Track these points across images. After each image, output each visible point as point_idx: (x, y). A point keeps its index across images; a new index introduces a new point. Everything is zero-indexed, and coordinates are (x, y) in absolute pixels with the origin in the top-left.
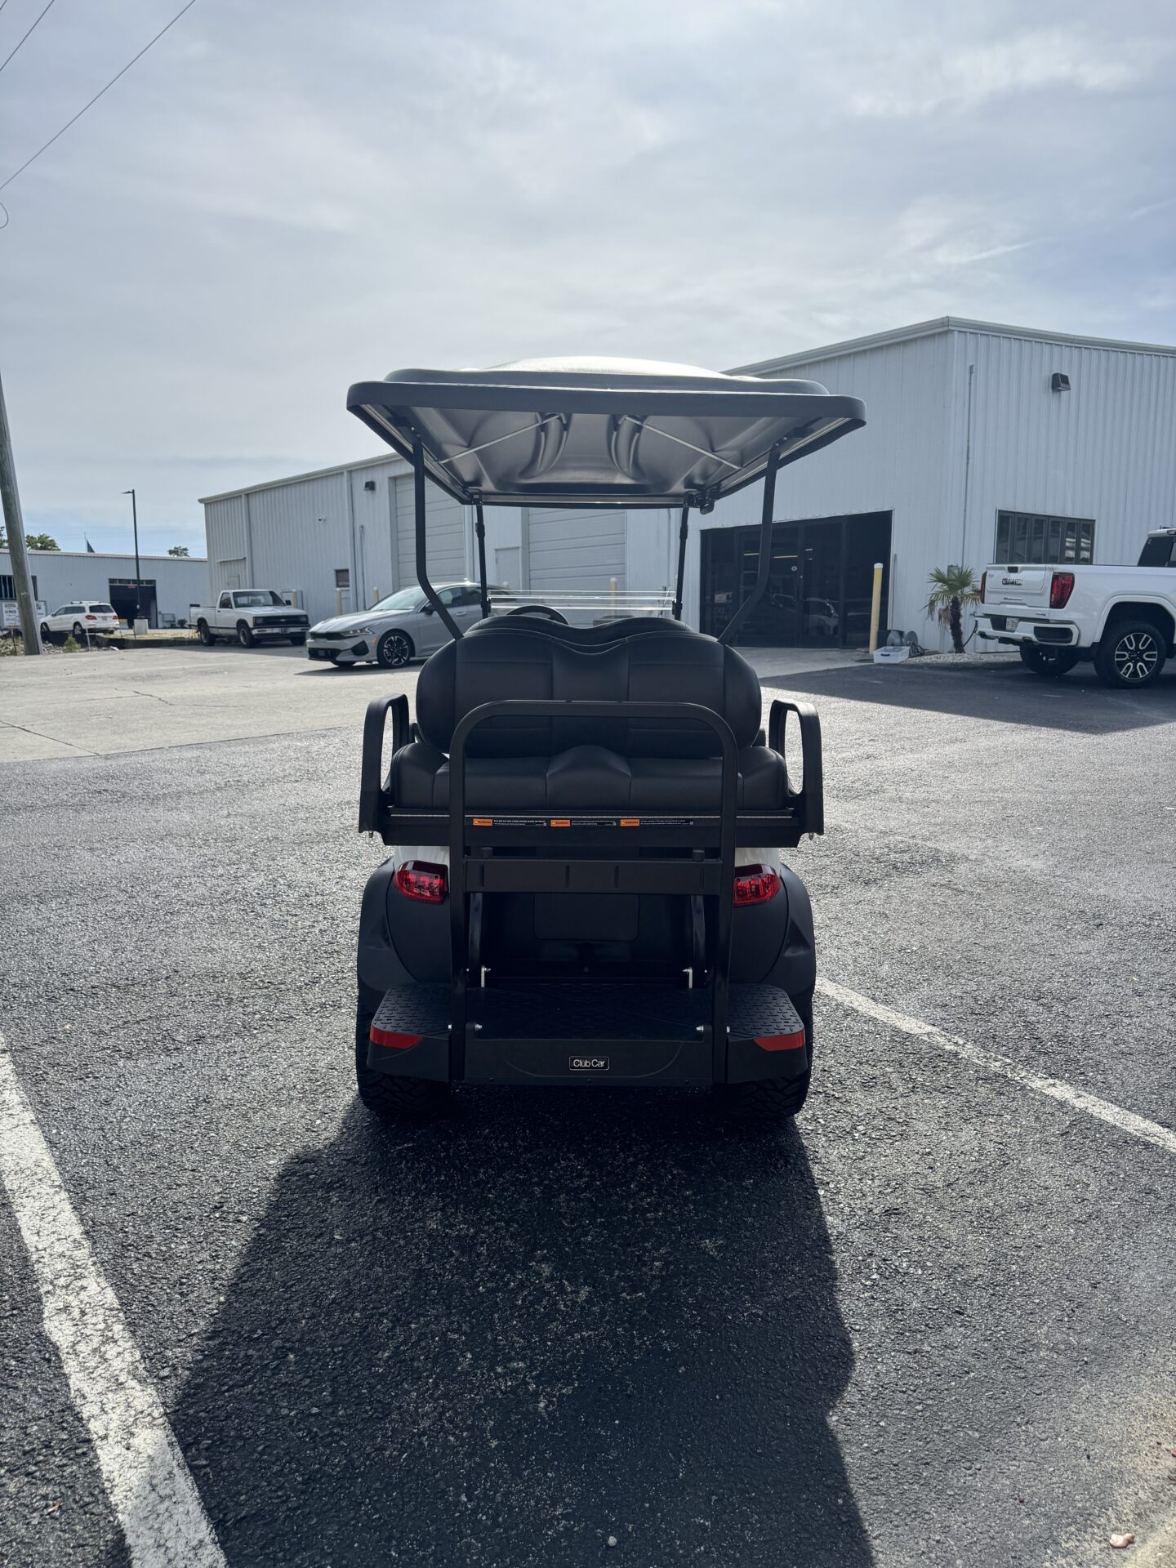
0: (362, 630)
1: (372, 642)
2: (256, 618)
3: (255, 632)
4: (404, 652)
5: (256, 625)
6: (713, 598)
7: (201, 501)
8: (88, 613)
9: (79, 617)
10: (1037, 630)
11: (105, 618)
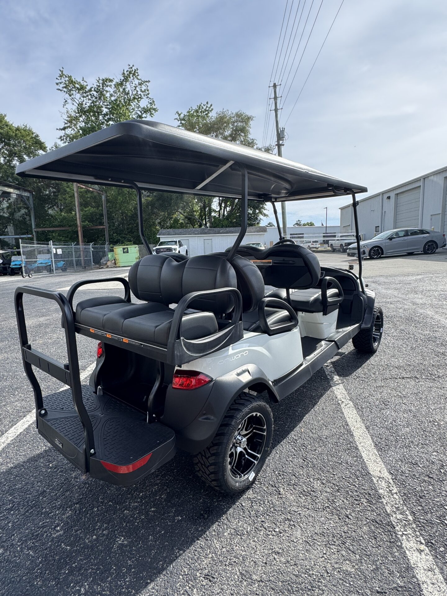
0: (364, 246)
1: (367, 251)
2: (345, 243)
3: (345, 248)
4: (379, 254)
5: (345, 246)
7: (339, 209)
8: (312, 243)
9: (310, 244)
11: (316, 244)
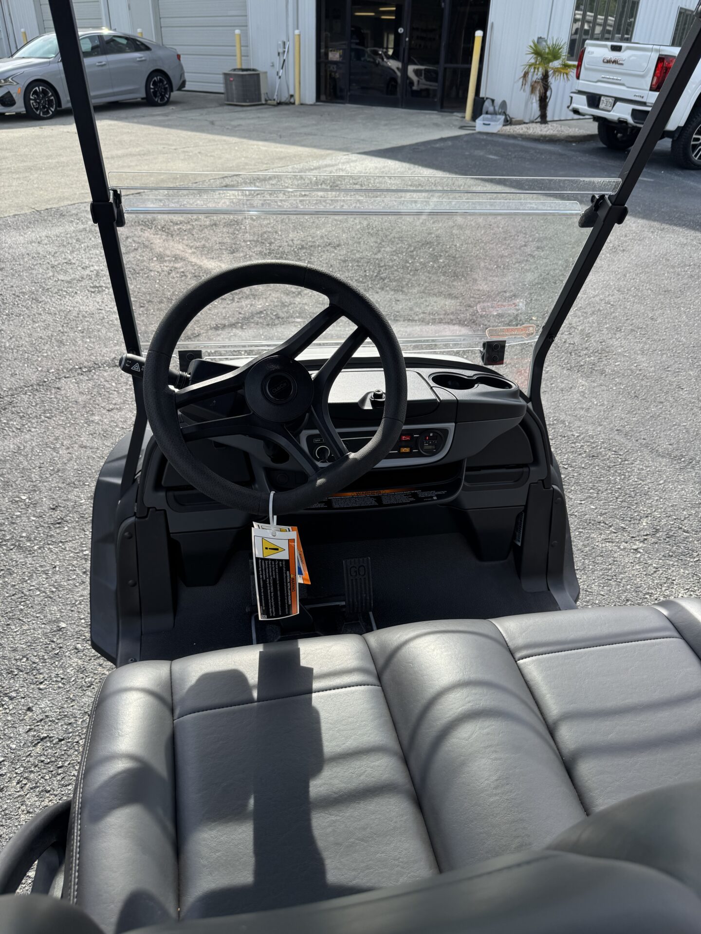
0: (6, 80)
1: (17, 92)
4: (50, 103)
6: (326, 54)
10: (635, 113)
